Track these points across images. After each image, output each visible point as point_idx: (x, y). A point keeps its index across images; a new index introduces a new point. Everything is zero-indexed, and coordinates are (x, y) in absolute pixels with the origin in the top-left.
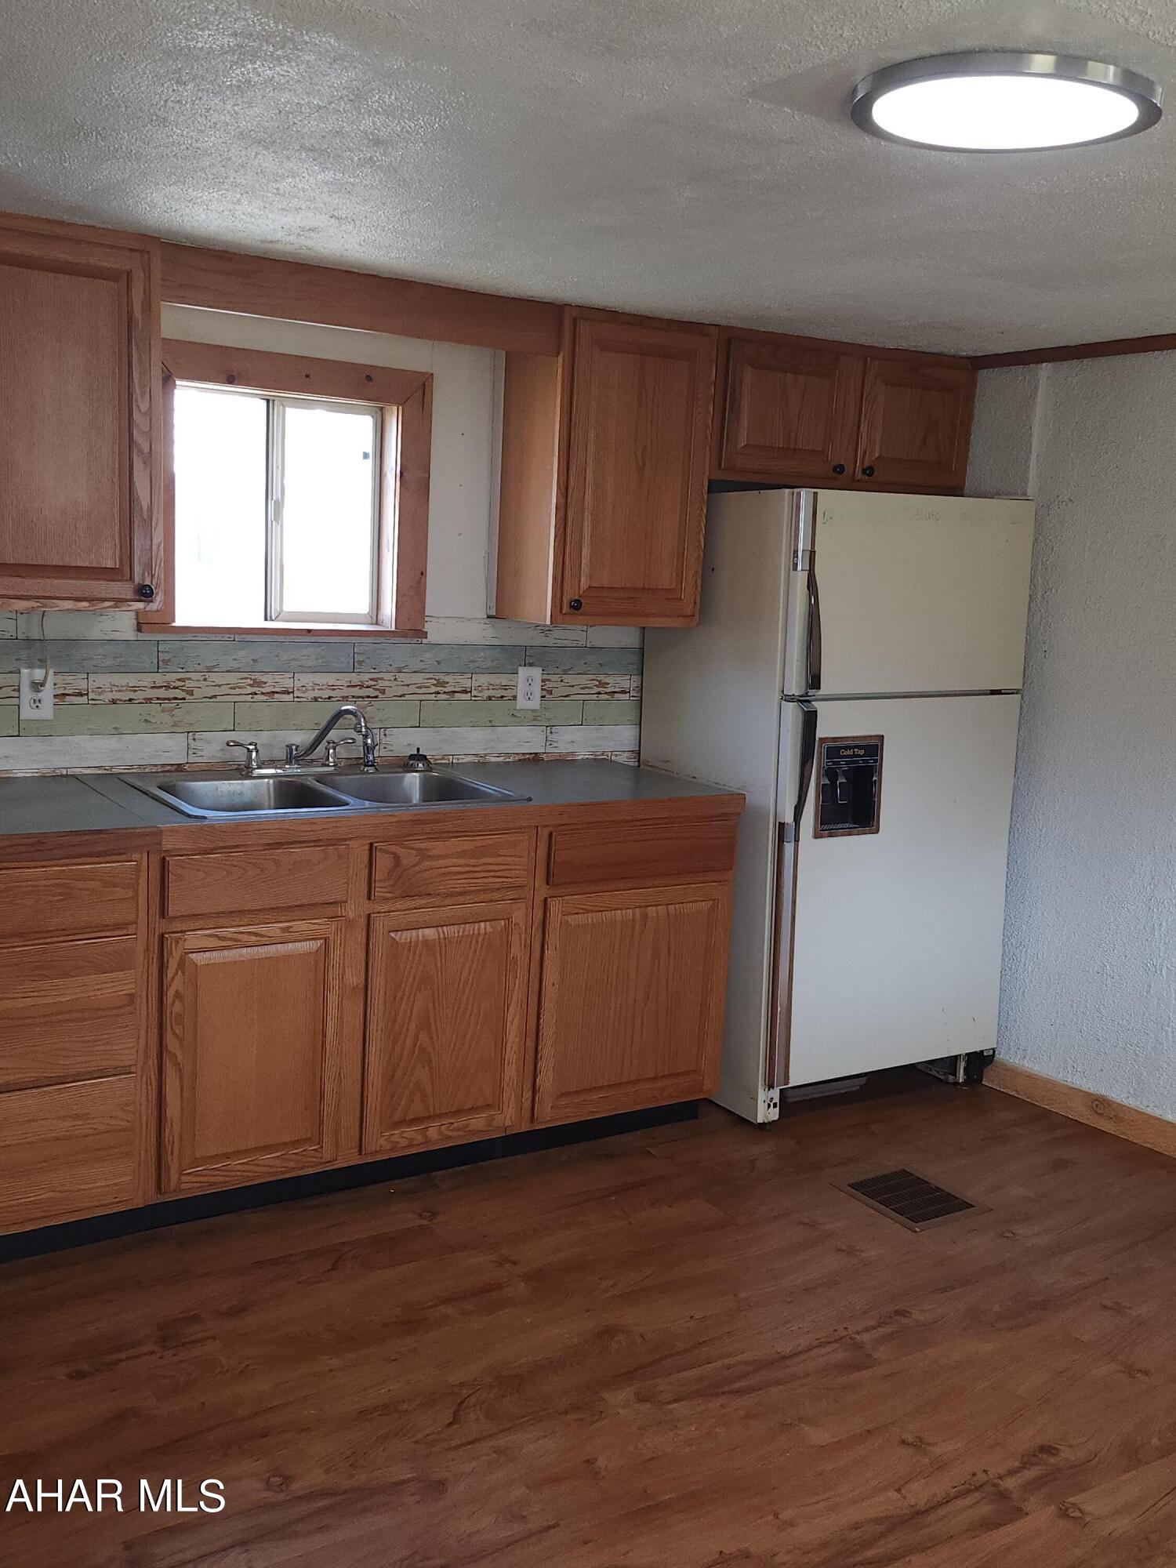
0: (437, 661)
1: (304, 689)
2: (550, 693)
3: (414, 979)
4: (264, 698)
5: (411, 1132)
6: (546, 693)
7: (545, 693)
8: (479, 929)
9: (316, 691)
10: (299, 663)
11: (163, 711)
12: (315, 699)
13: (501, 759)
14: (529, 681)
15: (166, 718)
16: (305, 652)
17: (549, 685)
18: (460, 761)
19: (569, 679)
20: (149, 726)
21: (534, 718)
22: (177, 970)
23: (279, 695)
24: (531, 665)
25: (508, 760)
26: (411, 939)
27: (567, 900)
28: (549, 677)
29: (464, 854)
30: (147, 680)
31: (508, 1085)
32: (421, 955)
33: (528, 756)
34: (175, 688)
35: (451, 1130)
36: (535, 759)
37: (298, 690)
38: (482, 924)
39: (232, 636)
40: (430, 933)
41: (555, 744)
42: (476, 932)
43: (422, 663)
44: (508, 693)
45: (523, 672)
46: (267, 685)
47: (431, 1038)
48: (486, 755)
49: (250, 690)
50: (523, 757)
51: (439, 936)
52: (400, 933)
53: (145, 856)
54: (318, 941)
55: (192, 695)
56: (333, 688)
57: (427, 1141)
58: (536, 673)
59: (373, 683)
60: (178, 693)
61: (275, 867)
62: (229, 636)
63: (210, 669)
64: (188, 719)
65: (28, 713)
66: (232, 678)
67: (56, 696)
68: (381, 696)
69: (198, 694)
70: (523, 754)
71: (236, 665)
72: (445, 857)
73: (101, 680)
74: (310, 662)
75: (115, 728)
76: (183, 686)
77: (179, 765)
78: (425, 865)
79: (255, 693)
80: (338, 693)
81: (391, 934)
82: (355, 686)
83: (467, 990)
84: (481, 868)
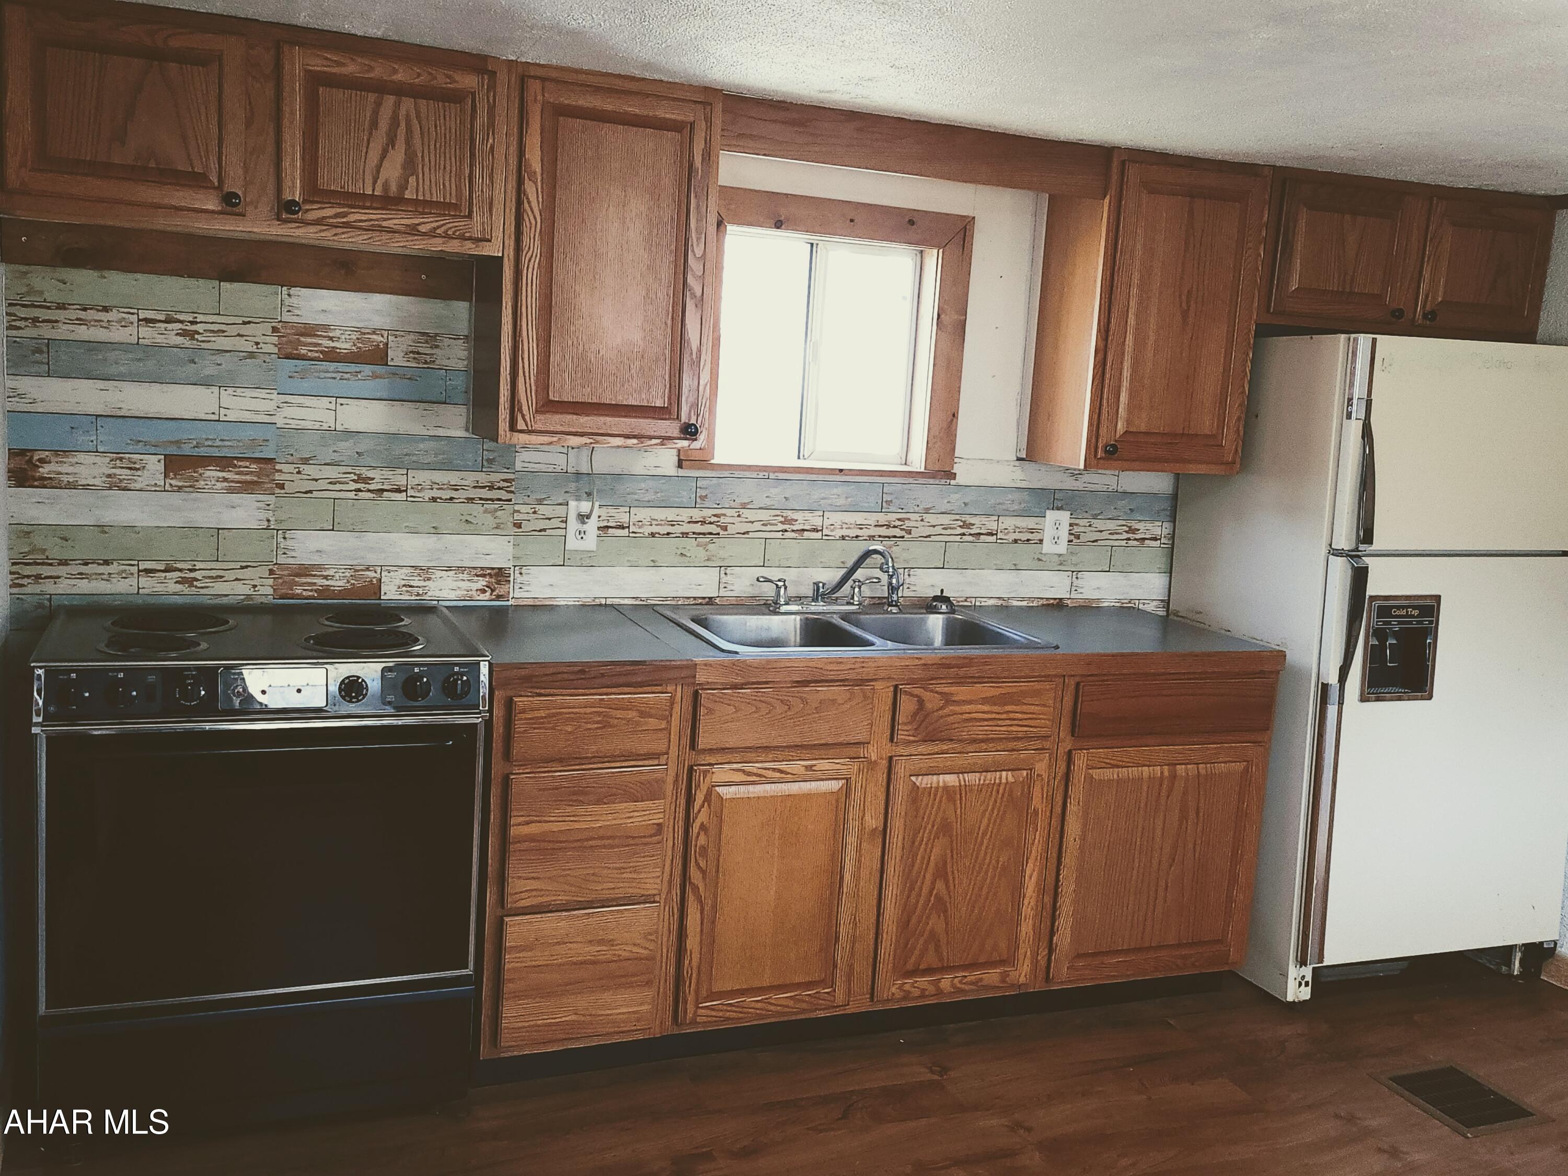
0: (964, 503)
1: (832, 527)
2: (1078, 537)
3: (933, 825)
4: (793, 535)
5: (923, 981)
6: (1074, 536)
7: (1072, 537)
8: (1000, 778)
9: (844, 529)
10: (829, 502)
11: (698, 546)
12: (843, 538)
13: (1024, 603)
14: (1057, 525)
15: (701, 554)
16: (835, 491)
17: (1076, 529)
18: (983, 604)
19: (1098, 524)
20: (684, 560)
21: (1060, 564)
22: (704, 802)
23: (808, 532)
24: (1058, 509)
25: (1031, 604)
26: (931, 784)
27: (1092, 753)
28: (1077, 521)
29: (985, 701)
30: (685, 514)
31: (1024, 942)
32: (941, 801)
33: (1052, 601)
34: (711, 523)
35: (964, 983)
36: (1058, 605)
37: (827, 528)
38: (1004, 773)
39: (766, 474)
40: (951, 780)
41: (1080, 590)
42: (997, 781)
43: (949, 505)
44: (1034, 537)
45: (1051, 515)
46: (797, 522)
47: (947, 887)
48: (1009, 598)
49: (781, 527)
50: (1047, 602)
51: (960, 783)
52: (920, 778)
53: (679, 688)
54: (840, 781)
55: (726, 530)
56: (860, 527)
57: (939, 992)
58: (1064, 517)
59: (900, 523)
60: (713, 529)
61: (802, 705)
62: (764, 473)
63: (744, 506)
64: (722, 553)
65: (573, 543)
66: (765, 515)
67: (599, 528)
68: (907, 536)
69: (731, 529)
70: (1047, 599)
71: (768, 502)
72: (970, 702)
73: (643, 514)
74: (841, 501)
75: (652, 561)
76: (718, 522)
77: (710, 598)
78: (949, 710)
79: (785, 531)
80: (865, 533)
81: (912, 778)
82: (882, 526)
83: (986, 840)
84: (1005, 716)
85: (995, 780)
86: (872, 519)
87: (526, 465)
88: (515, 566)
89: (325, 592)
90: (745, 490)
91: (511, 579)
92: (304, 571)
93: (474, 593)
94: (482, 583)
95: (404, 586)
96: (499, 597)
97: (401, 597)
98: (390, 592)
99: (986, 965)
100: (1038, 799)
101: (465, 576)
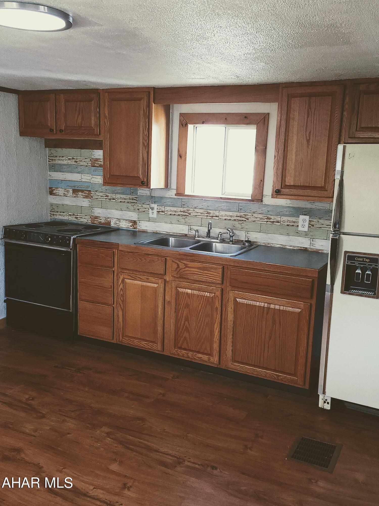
0: (268, 211)
1: (222, 216)
3: (184, 304)
4: (210, 217)
5: (184, 352)
6: (311, 225)
8: (205, 294)
9: (226, 217)
10: (221, 208)
11: (183, 218)
12: (225, 219)
13: (292, 248)
14: (304, 221)
15: (183, 220)
16: (223, 204)
17: (312, 223)
18: (275, 246)
19: (322, 221)
20: (179, 222)
21: (306, 234)
22: (121, 282)
23: (215, 217)
24: (305, 215)
25: (294, 248)
26: (183, 291)
28: (312, 220)
29: (198, 268)
30: (179, 209)
31: (215, 350)
32: (185, 297)
33: (303, 248)
34: (186, 212)
35: (196, 357)
36: (305, 250)
37: (220, 216)
40: (189, 291)
41: (314, 246)
43: (262, 211)
44: (296, 224)
45: (302, 217)
46: (211, 214)
47: (189, 325)
48: (285, 245)
49: (206, 215)
50: (300, 248)
54: (157, 285)
55: (190, 215)
56: (231, 216)
58: (307, 218)
60: (187, 214)
61: (145, 260)
62: (201, 198)
63: (195, 208)
64: (189, 221)
65: (151, 215)
66: (201, 211)
67: (157, 212)
68: (247, 220)
69: (192, 214)
70: (301, 247)
71: (202, 207)
72: (193, 268)
73: (168, 208)
74: (225, 208)
75: (171, 222)
76: (188, 212)
77: (186, 234)
78: (187, 269)
79: (208, 216)
80: (233, 218)
81: (178, 288)
82: (239, 217)
83: (201, 313)
84: (205, 274)
85: (203, 294)
86: (235, 214)
87: (140, 194)
88: (138, 220)
89: (100, 223)
90: (195, 203)
91: (137, 224)
92: (96, 217)
93: (129, 226)
94: (131, 224)
95: (115, 223)
96: (135, 228)
97: (114, 226)
98: (112, 224)
99: (203, 353)
100: (217, 304)
101: (127, 222)
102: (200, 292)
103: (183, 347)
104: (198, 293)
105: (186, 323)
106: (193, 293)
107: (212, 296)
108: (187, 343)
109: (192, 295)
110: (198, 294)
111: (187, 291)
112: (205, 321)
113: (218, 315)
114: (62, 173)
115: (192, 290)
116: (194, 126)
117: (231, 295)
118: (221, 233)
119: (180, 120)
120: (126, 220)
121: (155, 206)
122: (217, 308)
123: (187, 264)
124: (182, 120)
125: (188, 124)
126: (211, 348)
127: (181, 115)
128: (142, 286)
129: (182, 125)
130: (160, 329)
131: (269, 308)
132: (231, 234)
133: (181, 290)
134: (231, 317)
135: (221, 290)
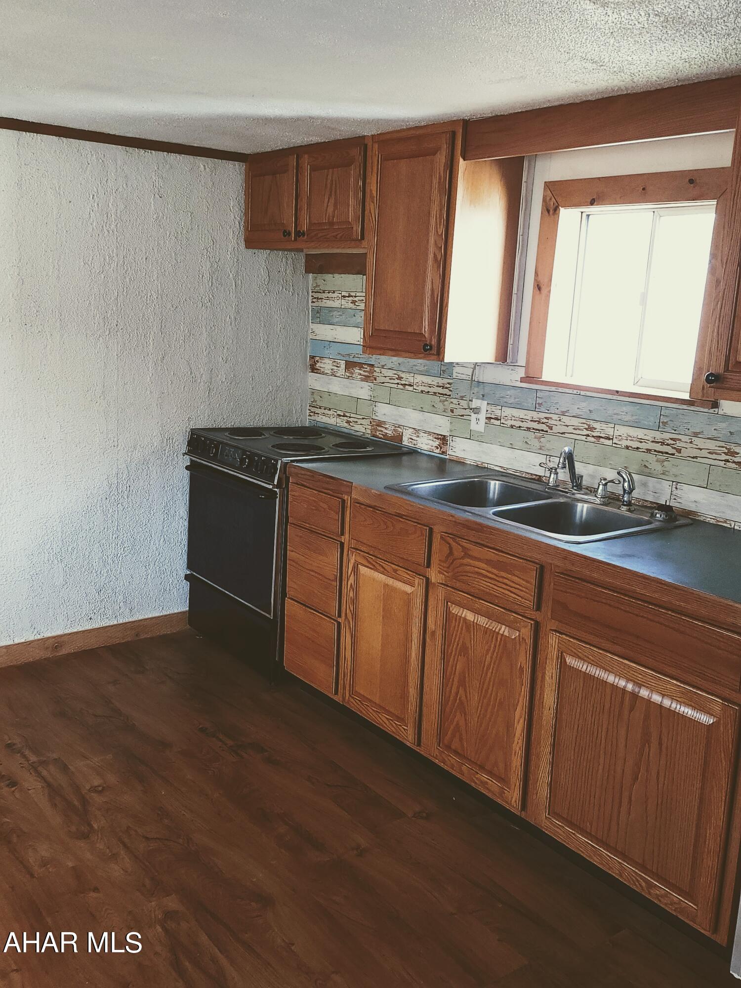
1: (620, 437)
3: (458, 644)
4: (593, 439)
8: (500, 629)
9: (628, 441)
10: (619, 417)
11: (535, 438)
12: (627, 447)
15: (537, 444)
16: (624, 409)
20: (527, 446)
22: (352, 571)
23: (603, 439)
26: (458, 613)
29: (488, 562)
30: (530, 415)
32: (462, 629)
34: (543, 423)
35: (476, 778)
37: (616, 438)
38: (504, 627)
39: (579, 391)
40: (470, 616)
43: (715, 432)
46: (597, 430)
47: (466, 697)
49: (586, 432)
51: (474, 620)
52: (453, 606)
53: (349, 499)
55: (552, 430)
56: (641, 441)
59: (672, 442)
60: (544, 427)
62: (576, 391)
63: (564, 414)
64: (548, 446)
65: (474, 426)
66: (576, 422)
67: (486, 418)
68: (677, 454)
69: (556, 429)
71: (579, 412)
72: (479, 560)
73: (508, 412)
74: (628, 418)
75: (511, 444)
76: (547, 423)
77: (540, 476)
78: (467, 561)
79: (588, 436)
80: (644, 446)
81: (449, 603)
82: (658, 442)
83: (489, 674)
84: (501, 580)
85: (496, 629)
86: (651, 435)
87: (458, 375)
88: (450, 436)
89: (385, 435)
90: (564, 402)
91: (448, 443)
92: (380, 424)
93: (434, 448)
94: (437, 443)
95: (410, 438)
96: (443, 453)
97: (409, 445)
98: (405, 441)
99: (490, 773)
100: (524, 660)
101: (431, 437)
102: (492, 623)
103: (453, 747)
104: (486, 624)
105: (461, 691)
106: (477, 621)
107: (513, 637)
108: (461, 739)
109: (476, 626)
110: (487, 626)
111: (465, 616)
112: (497, 695)
113: (523, 687)
114: (331, 327)
115: (476, 615)
116: (582, 212)
117: (553, 641)
118: (605, 479)
119: (544, 200)
120: (429, 433)
121: (483, 405)
122: (521, 669)
123: (468, 549)
124: (548, 198)
125: (560, 208)
126: (507, 766)
127: (549, 185)
128: (386, 586)
129: (548, 211)
130: (413, 692)
131: (635, 696)
132: (626, 485)
133: (455, 610)
134: (549, 698)
135: (532, 624)
